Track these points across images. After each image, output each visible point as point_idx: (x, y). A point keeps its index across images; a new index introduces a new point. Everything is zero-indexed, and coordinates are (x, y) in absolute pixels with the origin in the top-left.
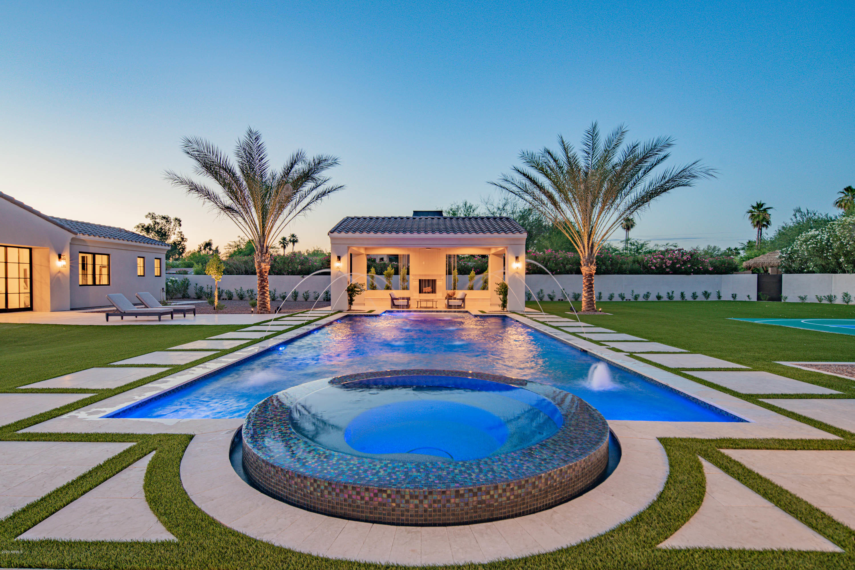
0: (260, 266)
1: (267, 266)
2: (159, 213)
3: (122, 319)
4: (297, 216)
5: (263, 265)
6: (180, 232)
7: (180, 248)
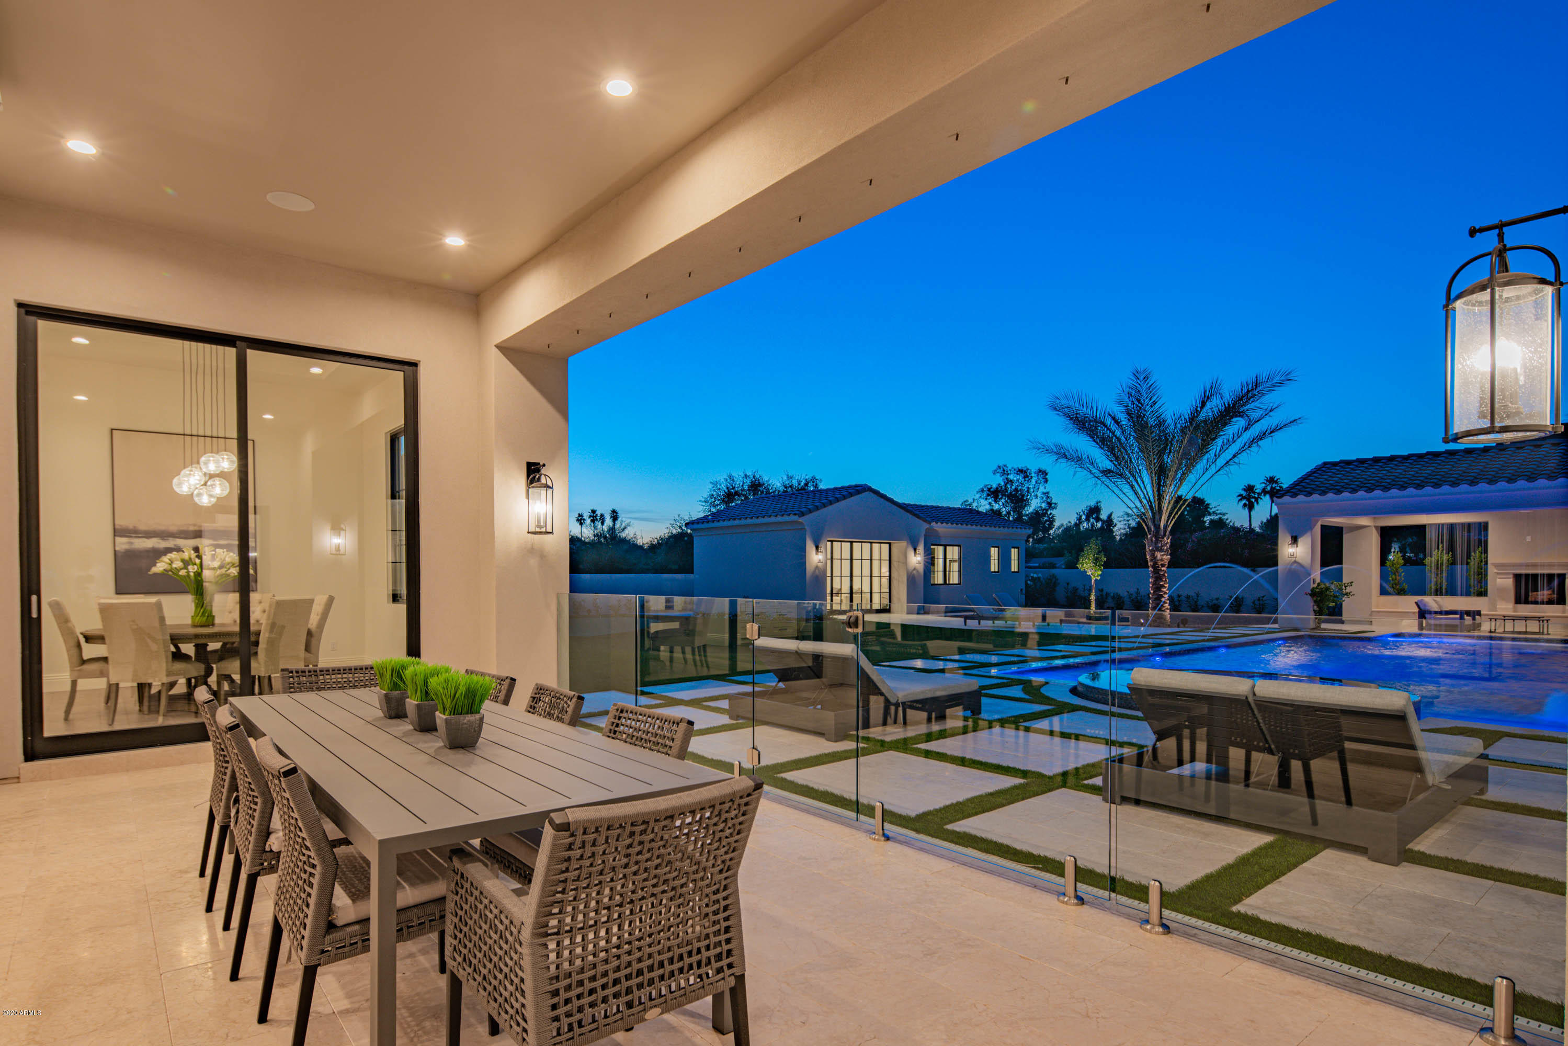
0: (1153, 555)
1: (1164, 557)
2: (1014, 463)
3: (979, 623)
4: (1214, 477)
5: (1159, 555)
6: (1046, 494)
7: (1046, 521)
